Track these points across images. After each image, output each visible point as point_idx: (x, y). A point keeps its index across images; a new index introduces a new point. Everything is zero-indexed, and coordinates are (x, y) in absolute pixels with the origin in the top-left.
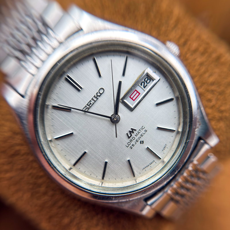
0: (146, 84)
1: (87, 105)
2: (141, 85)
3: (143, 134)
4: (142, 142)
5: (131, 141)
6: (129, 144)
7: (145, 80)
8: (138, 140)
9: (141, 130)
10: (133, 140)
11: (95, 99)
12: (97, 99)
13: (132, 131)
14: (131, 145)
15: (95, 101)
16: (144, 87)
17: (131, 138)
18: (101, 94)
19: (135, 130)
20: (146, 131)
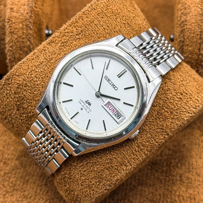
0: (117, 116)
1: (109, 79)
2: (117, 113)
3: (87, 110)
4: (82, 109)
5: (84, 102)
6: (82, 101)
7: (119, 115)
8: (84, 107)
9: (89, 109)
10: (84, 104)
11: (112, 84)
12: (112, 85)
13: (90, 104)
14: (81, 102)
15: (110, 84)
16: (115, 115)
17: (85, 103)
18: (114, 88)
19: (90, 106)
20: (88, 112)
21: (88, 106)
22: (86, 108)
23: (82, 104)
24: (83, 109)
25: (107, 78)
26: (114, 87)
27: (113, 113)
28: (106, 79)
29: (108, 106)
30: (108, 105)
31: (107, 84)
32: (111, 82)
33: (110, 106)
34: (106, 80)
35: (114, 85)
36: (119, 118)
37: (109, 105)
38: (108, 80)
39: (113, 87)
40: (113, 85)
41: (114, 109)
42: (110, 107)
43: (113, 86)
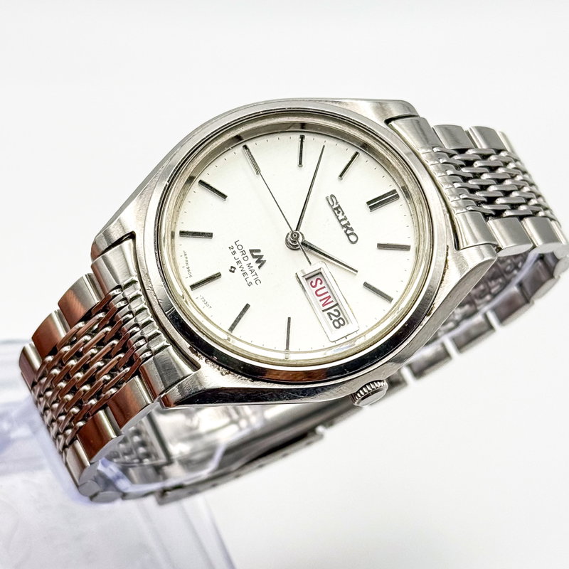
21: (256, 266)
22: (247, 269)
23: (239, 255)
24: (238, 271)
25: (335, 202)
26: (349, 232)
27: (324, 305)
28: (332, 204)
29: (314, 284)
30: (314, 280)
31: (328, 220)
32: (343, 217)
33: (321, 283)
34: (331, 206)
35: (350, 227)
36: (340, 325)
37: (319, 282)
38: (336, 209)
39: (346, 232)
40: (348, 228)
41: (329, 297)
42: (319, 286)
43: (345, 229)
